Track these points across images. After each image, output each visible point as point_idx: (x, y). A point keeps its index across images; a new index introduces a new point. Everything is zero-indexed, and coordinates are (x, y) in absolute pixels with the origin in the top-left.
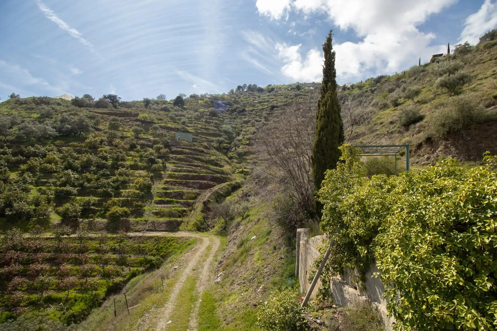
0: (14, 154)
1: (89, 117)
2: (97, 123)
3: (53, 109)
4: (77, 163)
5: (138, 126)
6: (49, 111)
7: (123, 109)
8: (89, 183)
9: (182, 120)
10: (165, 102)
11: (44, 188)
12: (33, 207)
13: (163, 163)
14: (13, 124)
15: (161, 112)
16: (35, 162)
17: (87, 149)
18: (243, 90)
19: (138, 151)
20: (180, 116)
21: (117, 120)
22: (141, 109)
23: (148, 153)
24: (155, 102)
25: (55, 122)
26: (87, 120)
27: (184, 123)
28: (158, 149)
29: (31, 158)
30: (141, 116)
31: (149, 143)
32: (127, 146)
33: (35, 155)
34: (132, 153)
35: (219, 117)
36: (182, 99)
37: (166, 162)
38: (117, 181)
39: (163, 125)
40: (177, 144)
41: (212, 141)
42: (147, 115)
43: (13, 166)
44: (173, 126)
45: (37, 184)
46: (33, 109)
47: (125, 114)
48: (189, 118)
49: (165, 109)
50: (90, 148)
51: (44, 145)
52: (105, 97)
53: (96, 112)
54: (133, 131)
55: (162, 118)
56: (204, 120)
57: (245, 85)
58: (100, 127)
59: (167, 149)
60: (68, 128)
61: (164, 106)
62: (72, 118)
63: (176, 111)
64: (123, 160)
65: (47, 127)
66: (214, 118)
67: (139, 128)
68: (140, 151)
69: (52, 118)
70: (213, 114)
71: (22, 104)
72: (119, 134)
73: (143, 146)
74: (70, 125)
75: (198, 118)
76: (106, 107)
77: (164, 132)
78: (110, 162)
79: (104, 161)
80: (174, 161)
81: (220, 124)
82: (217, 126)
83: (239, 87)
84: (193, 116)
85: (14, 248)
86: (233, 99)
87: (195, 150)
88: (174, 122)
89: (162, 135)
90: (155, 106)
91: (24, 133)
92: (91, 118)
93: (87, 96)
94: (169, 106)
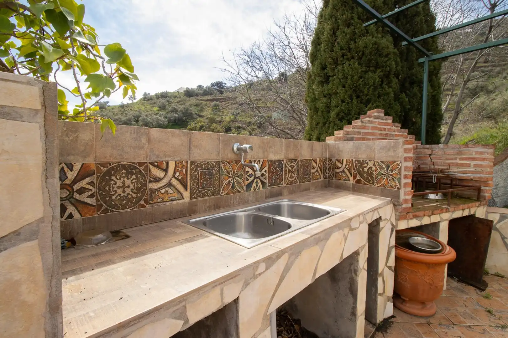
1: (195, 105)
2: (202, 110)
3: (168, 101)
5: (236, 108)
6: (164, 104)
21: (218, 106)
24: (258, 82)
25: (167, 112)
26: (192, 108)
31: (244, 126)
36: (286, 75)
46: (155, 103)
47: (226, 99)
52: (213, 85)
53: (201, 100)
58: (204, 113)
60: (175, 117)
62: (179, 108)
72: (219, 119)
73: (238, 128)
74: (177, 114)
76: (211, 94)
92: (197, 105)
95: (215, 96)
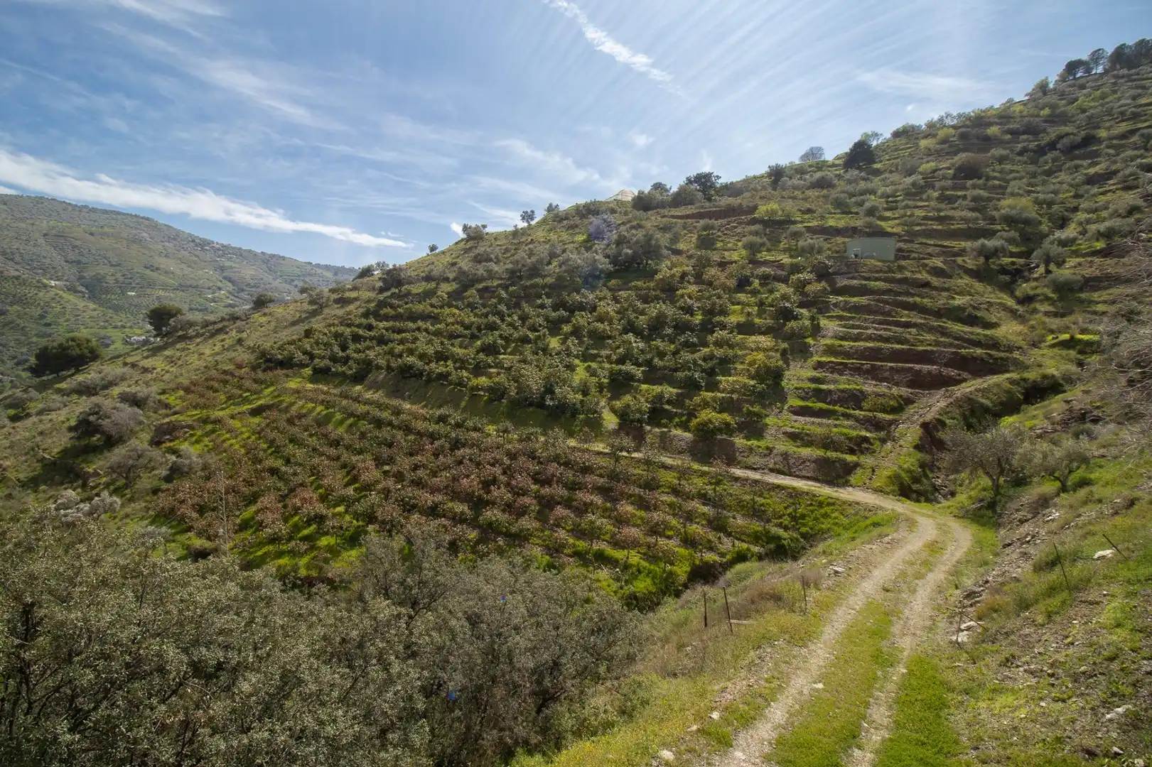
0: (555, 308)
1: (662, 228)
2: (675, 239)
3: (605, 221)
4: (642, 321)
5: (756, 233)
6: (598, 227)
7: (725, 201)
8: (661, 359)
9: (868, 205)
10: (821, 166)
11: (594, 365)
12: (579, 397)
13: (812, 319)
14: (553, 255)
15: (809, 193)
16: (581, 319)
17: (658, 292)
18: (1088, 71)
19: (754, 293)
20: (862, 195)
21: (712, 228)
22: (763, 193)
23: (778, 295)
24: (796, 169)
25: (608, 245)
26: (658, 235)
27: (871, 212)
28: (802, 285)
29: (577, 313)
30: (763, 209)
31: (780, 272)
32: (732, 283)
33: (581, 307)
34: (742, 297)
35: (988, 178)
36: (870, 146)
37: (820, 316)
38: (711, 357)
39: (814, 224)
40: (852, 268)
41: (962, 252)
42: (775, 206)
43: (554, 327)
44: (841, 224)
45: (585, 358)
46: (577, 226)
47: (730, 212)
48: (888, 197)
49: (822, 184)
50: (663, 291)
51: (593, 288)
52: (689, 181)
53: (673, 217)
54: (744, 247)
55: (813, 207)
56: (936, 194)
57: (1096, 56)
58: (681, 246)
59: (823, 284)
60: (627, 254)
61: (818, 175)
62: (633, 235)
63: (849, 182)
64: (724, 312)
65: (597, 257)
66: (969, 183)
67: (757, 240)
68: (759, 292)
69: (603, 239)
70: (968, 172)
71: (561, 220)
72: (716, 257)
73: (765, 279)
74: (631, 248)
75: (916, 192)
76: (691, 203)
77: (817, 241)
78: (698, 318)
79: (687, 316)
80: (841, 313)
81: (989, 199)
82: (979, 205)
83: (1072, 67)
84: (901, 187)
85: (556, 459)
86: (1047, 111)
87: (904, 281)
88: (843, 213)
89: (812, 249)
90: (795, 181)
91: (565, 271)
92: (665, 229)
93: (658, 187)
94: (829, 174)
95: (702, 207)
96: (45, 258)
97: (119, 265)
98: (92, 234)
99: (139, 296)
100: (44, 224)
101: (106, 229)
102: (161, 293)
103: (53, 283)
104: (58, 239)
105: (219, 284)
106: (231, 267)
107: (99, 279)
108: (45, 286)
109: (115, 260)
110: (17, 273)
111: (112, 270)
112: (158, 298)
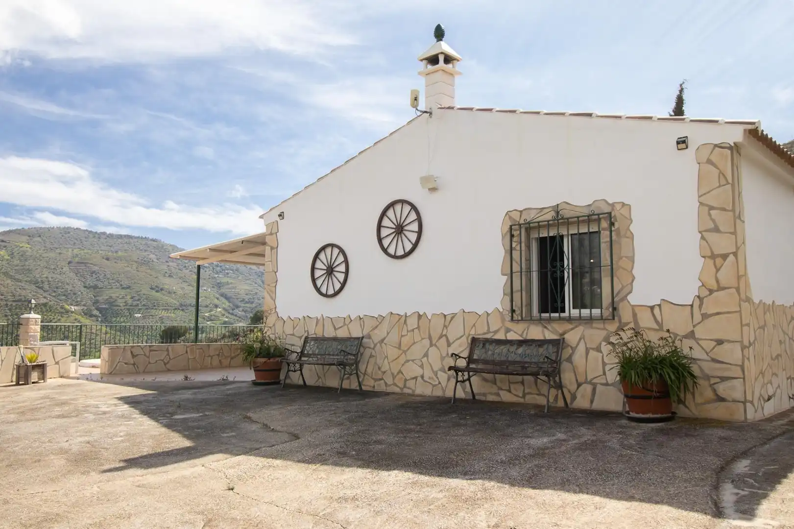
96: (68, 284)
97: (129, 287)
98: (108, 259)
99: (144, 317)
100: (70, 254)
101: (120, 253)
102: (164, 314)
103: (73, 308)
104: (80, 265)
105: (216, 301)
106: (228, 283)
107: (111, 303)
108: (67, 311)
109: (126, 283)
110: (45, 301)
111: (123, 292)
112: (161, 318)
